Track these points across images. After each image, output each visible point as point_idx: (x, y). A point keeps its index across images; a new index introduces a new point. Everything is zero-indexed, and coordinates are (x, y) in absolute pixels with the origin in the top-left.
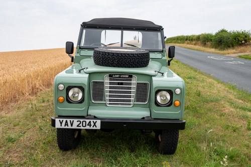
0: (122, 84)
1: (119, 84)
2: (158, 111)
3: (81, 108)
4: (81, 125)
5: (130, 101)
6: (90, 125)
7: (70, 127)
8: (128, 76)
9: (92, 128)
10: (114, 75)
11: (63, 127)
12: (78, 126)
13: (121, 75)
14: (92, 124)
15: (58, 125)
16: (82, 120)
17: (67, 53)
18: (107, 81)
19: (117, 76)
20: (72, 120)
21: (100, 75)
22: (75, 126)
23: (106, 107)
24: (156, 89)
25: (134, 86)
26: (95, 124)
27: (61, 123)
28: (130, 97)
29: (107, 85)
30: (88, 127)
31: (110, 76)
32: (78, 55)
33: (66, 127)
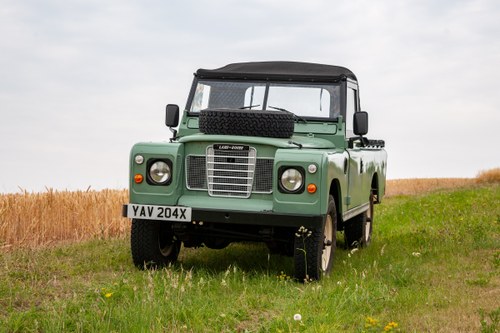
0: (233, 160)
1: (229, 160)
2: (282, 200)
3: (166, 193)
4: (163, 214)
5: (245, 188)
6: (177, 216)
7: (147, 217)
8: (242, 148)
9: (178, 219)
10: (222, 145)
11: (138, 217)
12: (159, 216)
13: (231, 146)
14: (180, 213)
15: (131, 214)
16: (164, 207)
17: (168, 125)
18: (210, 154)
19: (225, 147)
20: (151, 206)
21: (200, 145)
22: (154, 217)
23: (207, 197)
25: (252, 164)
26: (183, 213)
27: (135, 211)
28: (246, 181)
29: (210, 162)
30: (173, 218)
31: (216, 147)
32: (185, 127)
33: (143, 217)
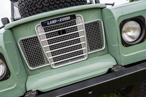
0: (64, 32)
1: (59, 33)
2: (128, 53)
3: (9, 87)
5: (81, 52)
8: (69, 18)
10: (49, 21)
13: (58, 19)
18: (41, 33)
19: (53, 22)
21: (28, 28)
23: (52, 70)
24: (121, 21)
28: (80, 47)
29: (43, 40)
31: (44, 24)
